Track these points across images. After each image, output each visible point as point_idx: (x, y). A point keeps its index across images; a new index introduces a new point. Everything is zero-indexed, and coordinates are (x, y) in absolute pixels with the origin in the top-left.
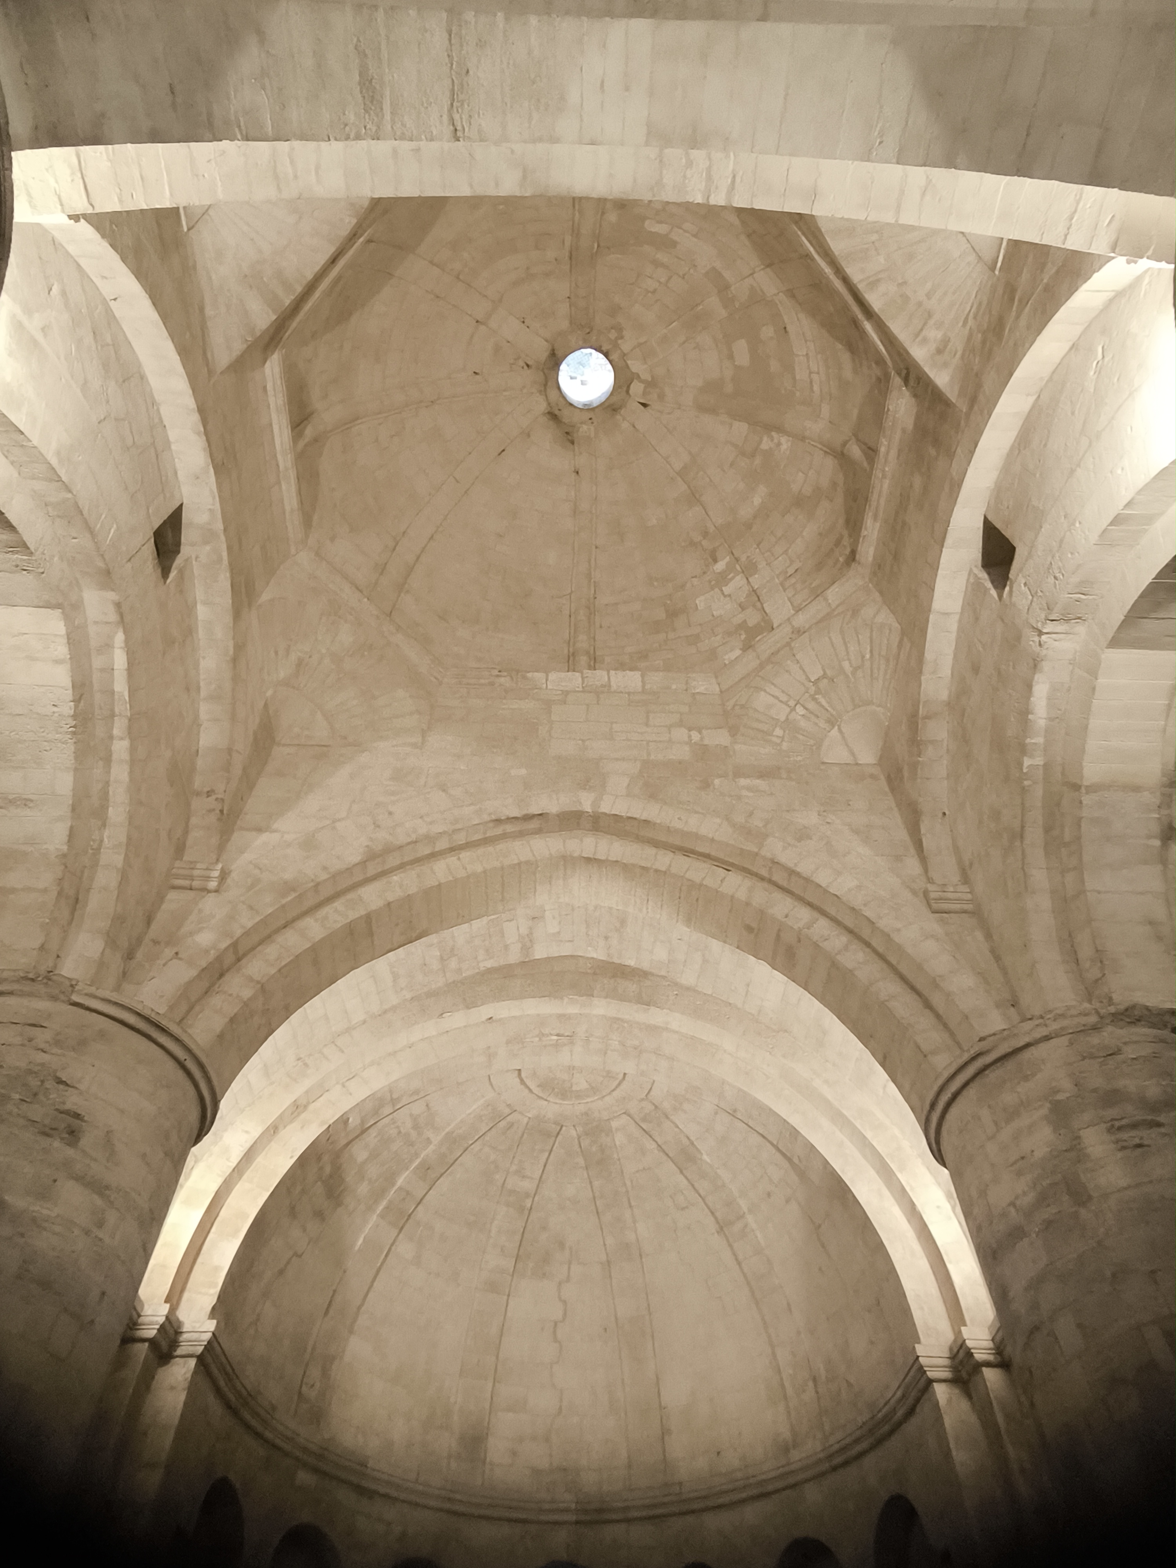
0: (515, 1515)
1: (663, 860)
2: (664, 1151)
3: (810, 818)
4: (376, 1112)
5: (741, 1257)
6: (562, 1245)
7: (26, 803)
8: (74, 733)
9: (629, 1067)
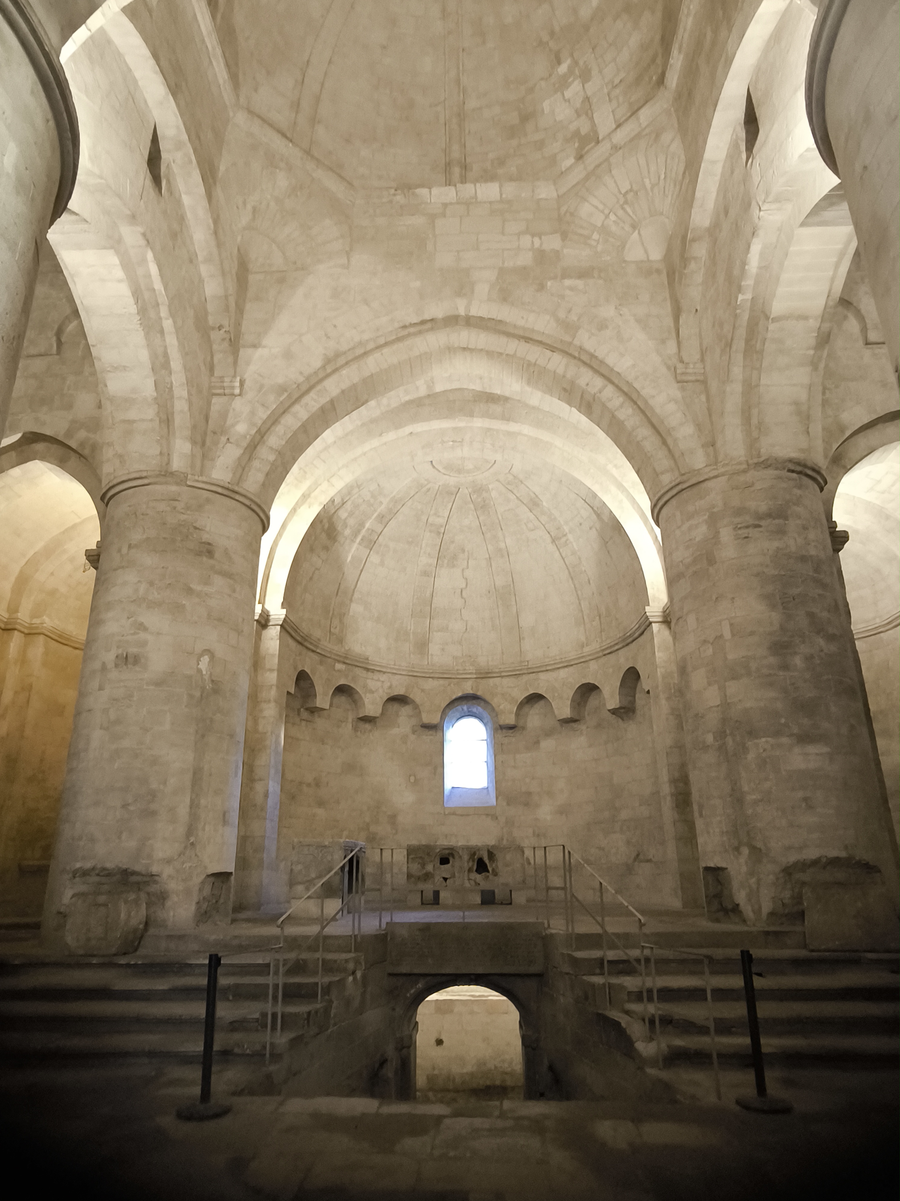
0: (445, 676)
1: (513, 346)
2: (521, 501)
3: (608, 311)
4: (349, 493)
5: (564, 555)
6: (463, 551)
7: (125, 368)
8: (141, 324)
9: (498, 457)
